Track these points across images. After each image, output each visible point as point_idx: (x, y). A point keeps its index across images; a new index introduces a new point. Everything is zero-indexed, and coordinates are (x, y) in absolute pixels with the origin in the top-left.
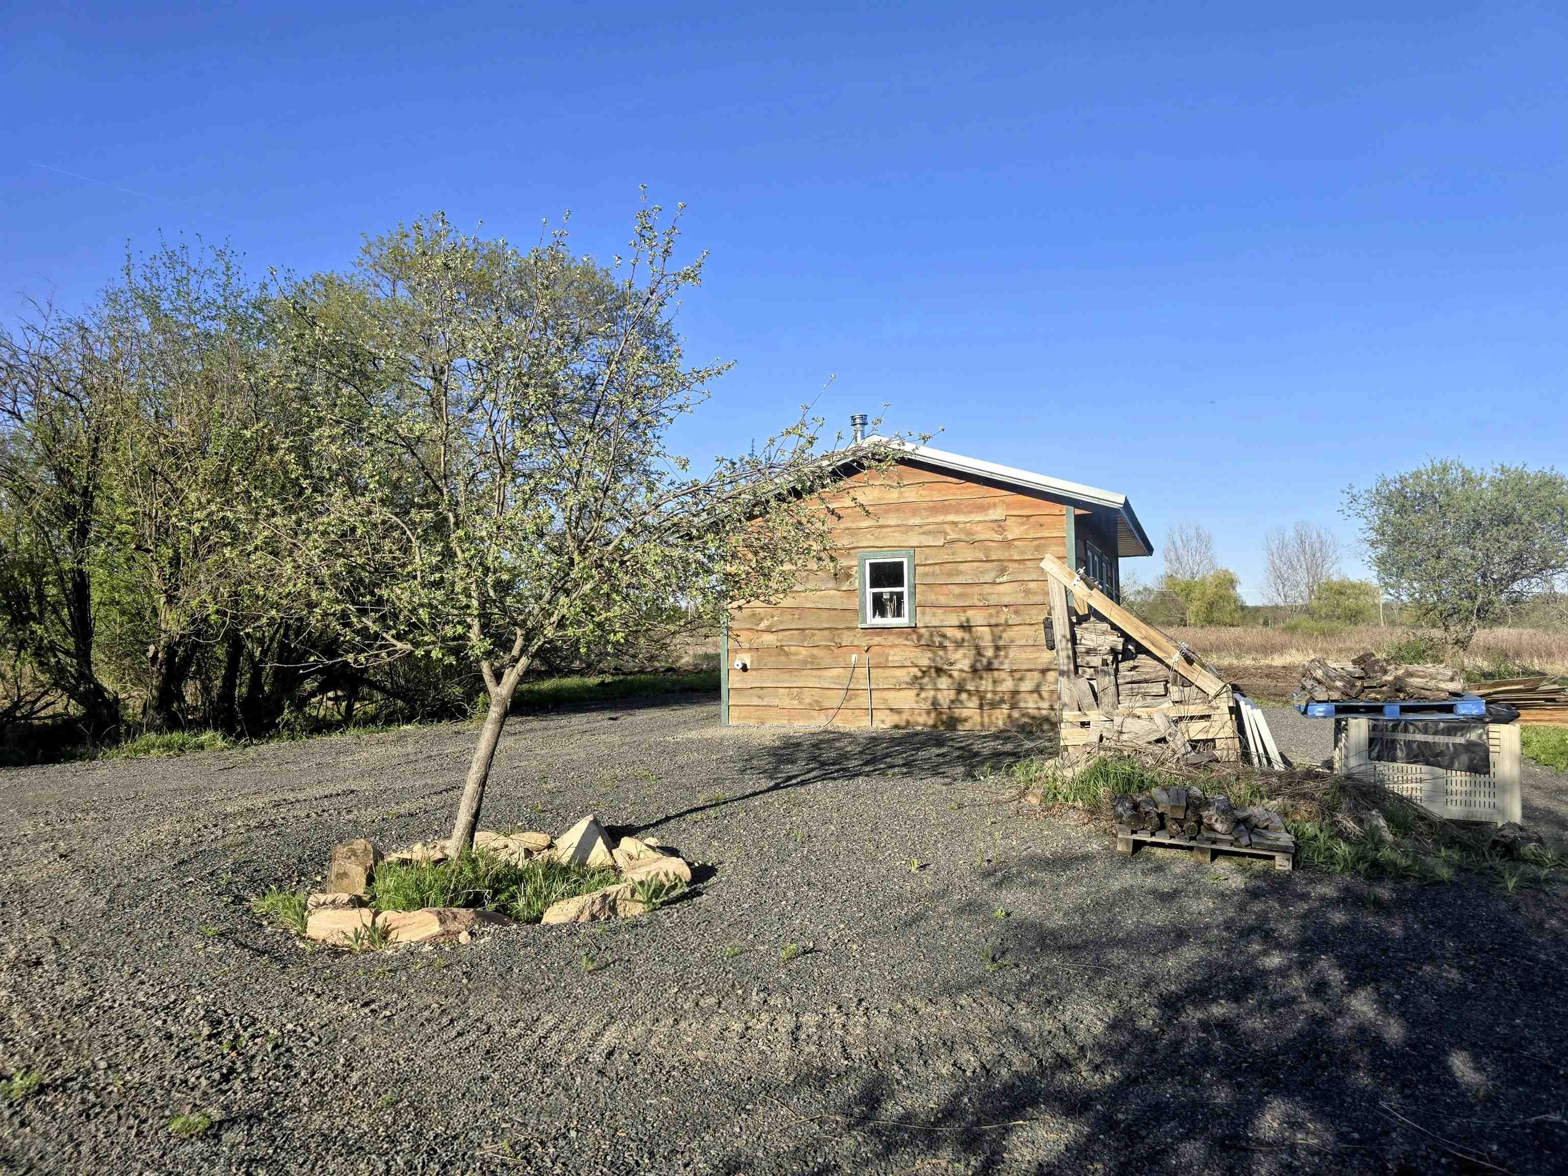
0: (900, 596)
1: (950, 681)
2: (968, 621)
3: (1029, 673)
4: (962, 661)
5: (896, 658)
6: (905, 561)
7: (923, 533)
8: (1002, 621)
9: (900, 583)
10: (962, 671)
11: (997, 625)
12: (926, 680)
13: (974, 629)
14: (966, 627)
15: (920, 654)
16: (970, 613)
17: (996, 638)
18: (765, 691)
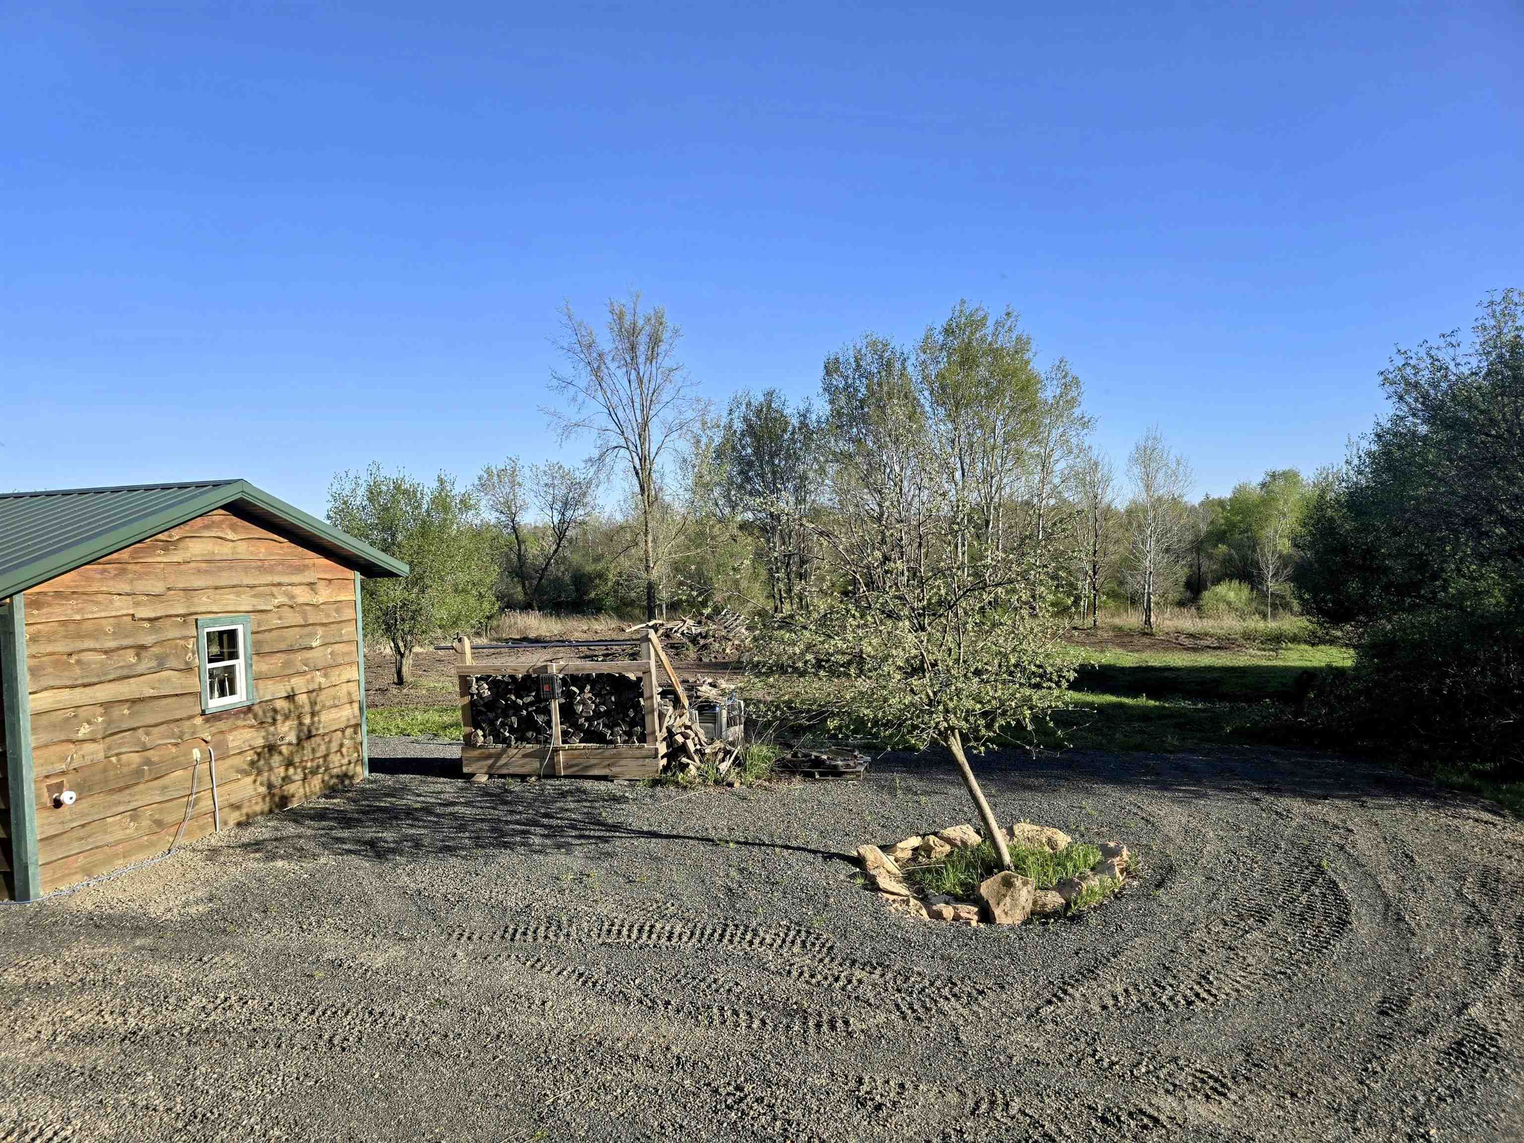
0: (231, 670)
1: (281, 758)
2: (293, 689)
3: (334, 734)
4: (287, 731)
5: (236, 744)
6: (240, 629)
7: (255, 596)
8: (316, 687)
9: (233, 655)
10: (290, 744)
11: (312, 692)
12: (262, 762)
13: (296, 698)
14: (290, 698)
15: (255, 734)
16: (294, 681)
17: (313, 704)
18: (88, 828)
